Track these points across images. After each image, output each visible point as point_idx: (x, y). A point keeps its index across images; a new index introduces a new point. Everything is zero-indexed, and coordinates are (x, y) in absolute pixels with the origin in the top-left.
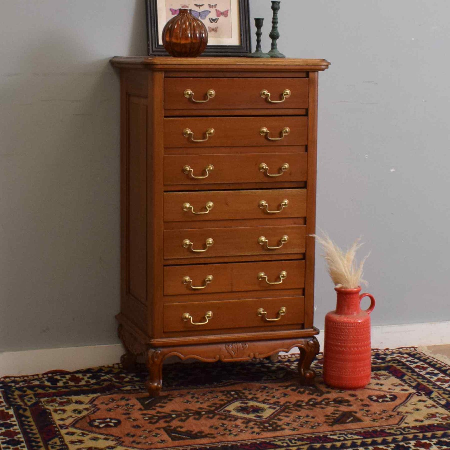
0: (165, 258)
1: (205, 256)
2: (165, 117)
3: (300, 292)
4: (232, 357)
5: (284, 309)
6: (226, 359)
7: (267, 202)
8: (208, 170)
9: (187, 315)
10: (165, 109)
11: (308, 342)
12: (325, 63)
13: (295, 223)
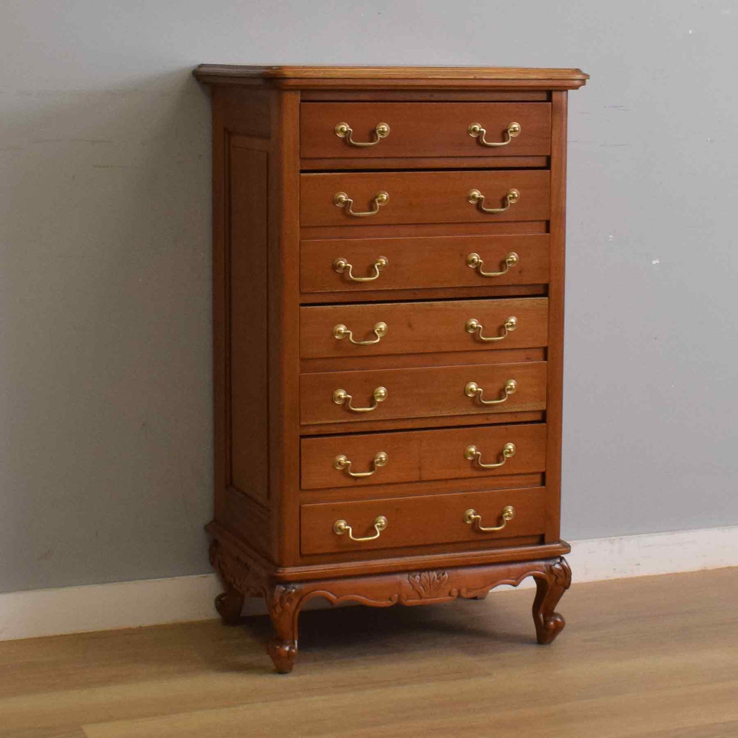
0: (303, 423)
1: (372, 418)
2: (302, 171)
3: (538, 478)
4: (421, 597)
5: (510, 509)
6: (410, 601)
7: (481, 322)
8: (378, 266)
9: (342, 524)
10: (301, 158)
11: (551, 566)
12: (579, 77)
13: (528, 359)
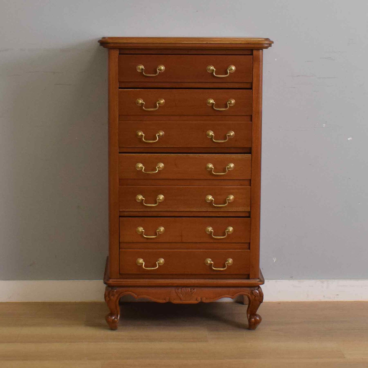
0: (121, 210)
1: (156, 210)
2: (120, 88)
3: (246, 246)
4: (181, 300)
6: (174, 301)
10: (119, 82)
11: (252, 291)
13: (241, 185)
